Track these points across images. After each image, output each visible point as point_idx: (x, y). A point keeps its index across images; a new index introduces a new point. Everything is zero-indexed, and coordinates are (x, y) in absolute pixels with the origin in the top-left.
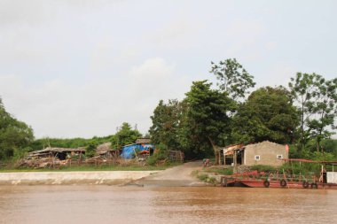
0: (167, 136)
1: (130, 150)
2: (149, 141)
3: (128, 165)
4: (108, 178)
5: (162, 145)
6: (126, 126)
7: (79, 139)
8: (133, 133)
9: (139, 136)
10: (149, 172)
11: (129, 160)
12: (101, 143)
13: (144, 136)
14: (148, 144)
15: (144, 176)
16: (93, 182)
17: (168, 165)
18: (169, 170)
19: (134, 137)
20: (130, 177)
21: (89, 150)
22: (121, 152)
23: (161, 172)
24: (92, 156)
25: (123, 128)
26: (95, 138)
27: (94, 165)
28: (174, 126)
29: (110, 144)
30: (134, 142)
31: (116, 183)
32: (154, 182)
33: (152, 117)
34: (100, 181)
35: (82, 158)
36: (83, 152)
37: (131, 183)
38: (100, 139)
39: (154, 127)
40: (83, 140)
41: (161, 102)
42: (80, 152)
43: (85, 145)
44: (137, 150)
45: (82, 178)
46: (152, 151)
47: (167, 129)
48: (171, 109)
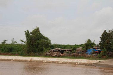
0: (107, 46)
1: (90, 51)
2: (99, 47)
3: (90, 57)
4: (81, 62)
5: (105, 50)
6: (89, 41)
7: (69, 45)
8: (92, 44)
9: (95, 45)
10: (99, 61)
11: (90, 55)
12: (78, 47)
13: (96, 45)
14: (98, 49)
15: (96, 62)
16: (75, 63)
17: (107, 58)
18: (107, 60)
19: (92, 45)
20: (90, 62)
21: (73, 50)
22: (86, 51)
23: (104, 61)
24: (74, 53)
25: (88, 41)
26: (75, 45)
27: (75, 57)
28: (110, 41)
29: (82, 48)
30: (92, 48)
31: (84, 64)
32: (100, 65)
33: (100, 37)
34: (78, 63)
35: (70, 53)
36: (71, 51)
37: (91, 65)
38: (77, 45)
39: (101, 42)
40: (71, 46)
41: (105, 31)
42: (69, 51)
43: (71, 48)
44: (93, 51)
45: (70, 61)
46: (100, 52)
47: (107, 43)
48: (109, 34)
